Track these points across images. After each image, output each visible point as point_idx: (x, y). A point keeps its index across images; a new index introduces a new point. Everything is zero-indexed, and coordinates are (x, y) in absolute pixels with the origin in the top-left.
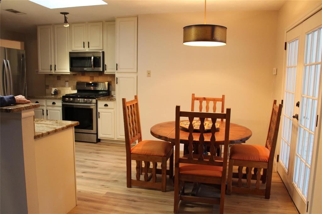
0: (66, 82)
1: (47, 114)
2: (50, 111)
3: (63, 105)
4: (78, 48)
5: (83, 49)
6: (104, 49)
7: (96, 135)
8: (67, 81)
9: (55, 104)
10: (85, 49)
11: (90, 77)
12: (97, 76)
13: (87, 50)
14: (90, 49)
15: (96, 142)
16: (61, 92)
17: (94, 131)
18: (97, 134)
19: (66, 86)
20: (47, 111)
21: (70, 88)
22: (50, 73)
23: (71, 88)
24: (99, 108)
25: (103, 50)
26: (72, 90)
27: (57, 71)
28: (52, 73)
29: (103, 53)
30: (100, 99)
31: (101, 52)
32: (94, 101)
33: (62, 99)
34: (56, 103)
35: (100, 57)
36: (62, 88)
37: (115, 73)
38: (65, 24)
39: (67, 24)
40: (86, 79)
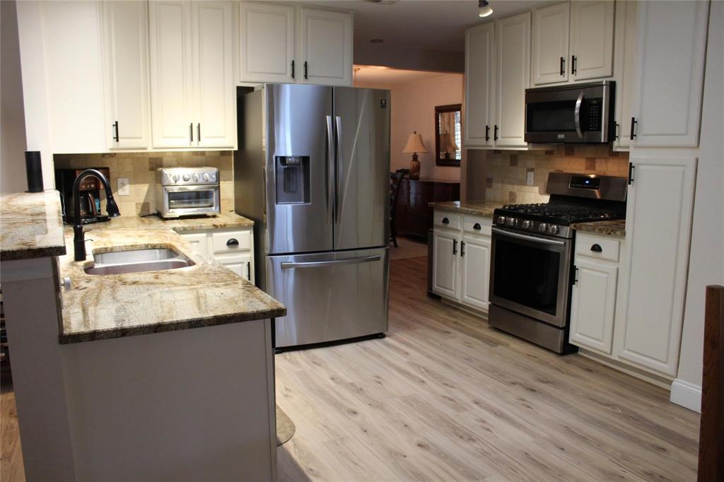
0: (529, 173)
1: (462, 254)
2: (470, 245)
3: (494, 234)
4: (549, 76)
5: (560, 78)
6: (615, 73)
7: (561, 332)
8: (532, 170)
9: (480, 228)
10: (566, 79)
11: (587, 159)
12: (604, 158)
13: (571, 80)
14: (577, 78)
15: (559, 352)
16: (515, 197)
17: (559, 318)
18: (566, 330)
19: (528, 183)
20: (462, 244)
21: (537, 189)
22: (486, 146)
23: (539, 189)
24: (580, 255)
25: (612, 76)
26: (541, 194)
27: (501, 141)
28: (491, 146)
29: (612, 86)
30: (580, 229)
31: (604, 83)
32: (566, 232)
33: (492, 216)
34: (481, 226)
35: (601, 99)
36: (519, 187)
37: (628, 147)
38: (482, 8)
39: (486, 7)
40: (575, 166)
